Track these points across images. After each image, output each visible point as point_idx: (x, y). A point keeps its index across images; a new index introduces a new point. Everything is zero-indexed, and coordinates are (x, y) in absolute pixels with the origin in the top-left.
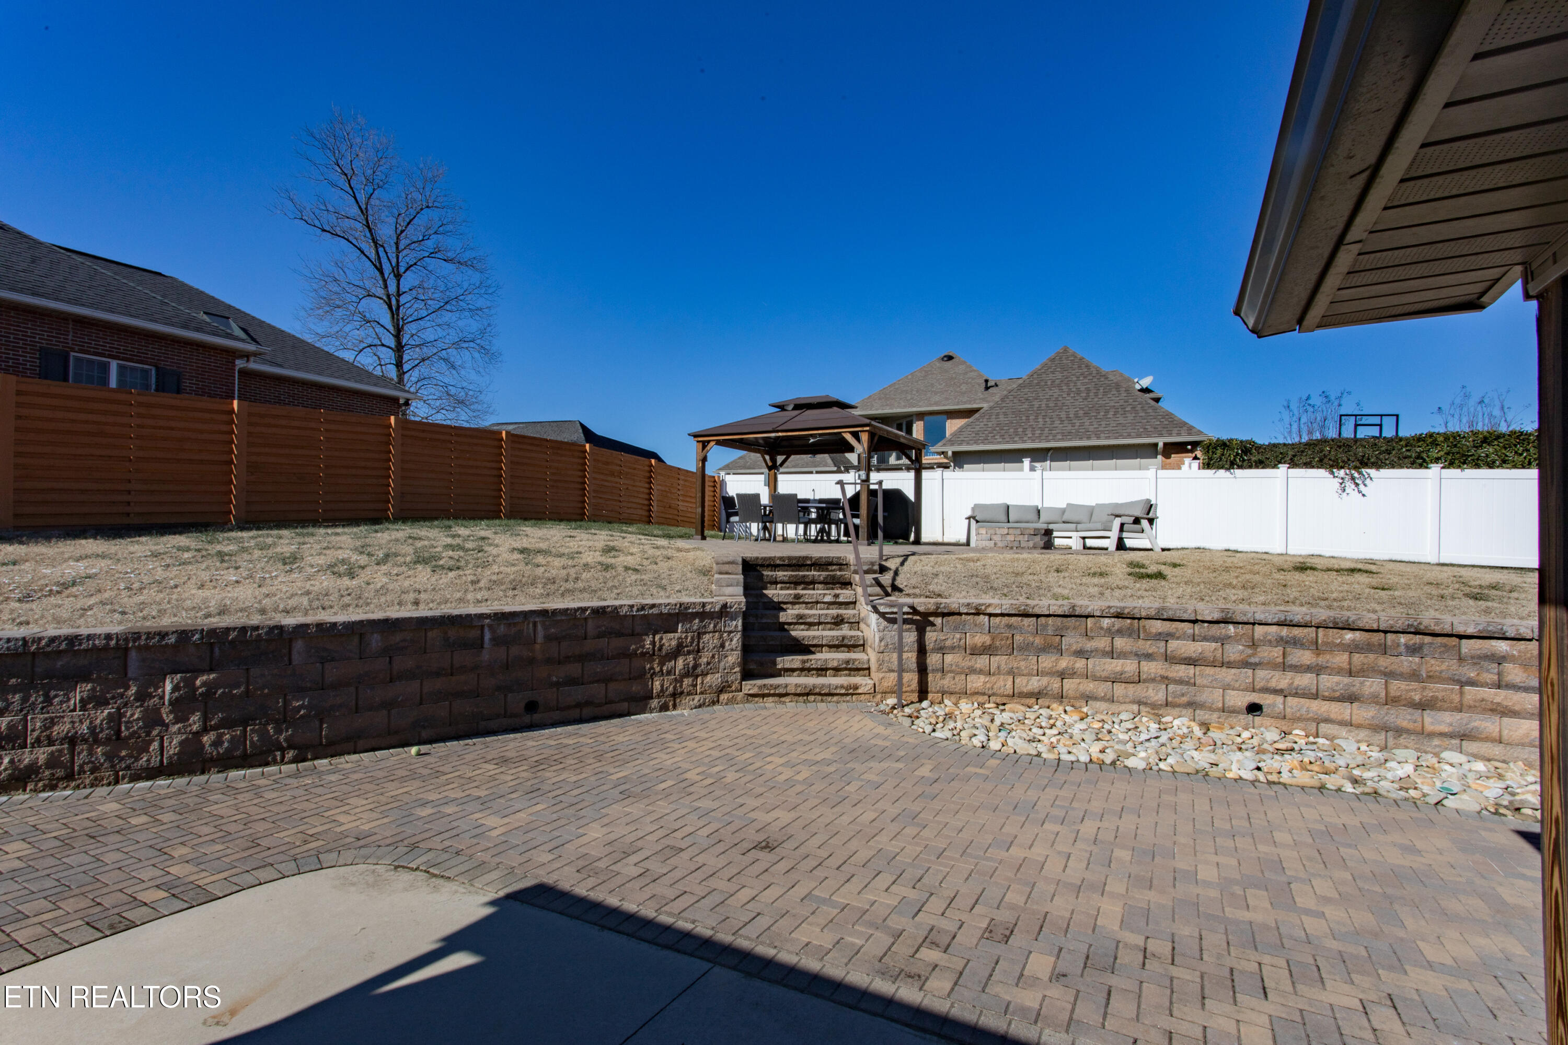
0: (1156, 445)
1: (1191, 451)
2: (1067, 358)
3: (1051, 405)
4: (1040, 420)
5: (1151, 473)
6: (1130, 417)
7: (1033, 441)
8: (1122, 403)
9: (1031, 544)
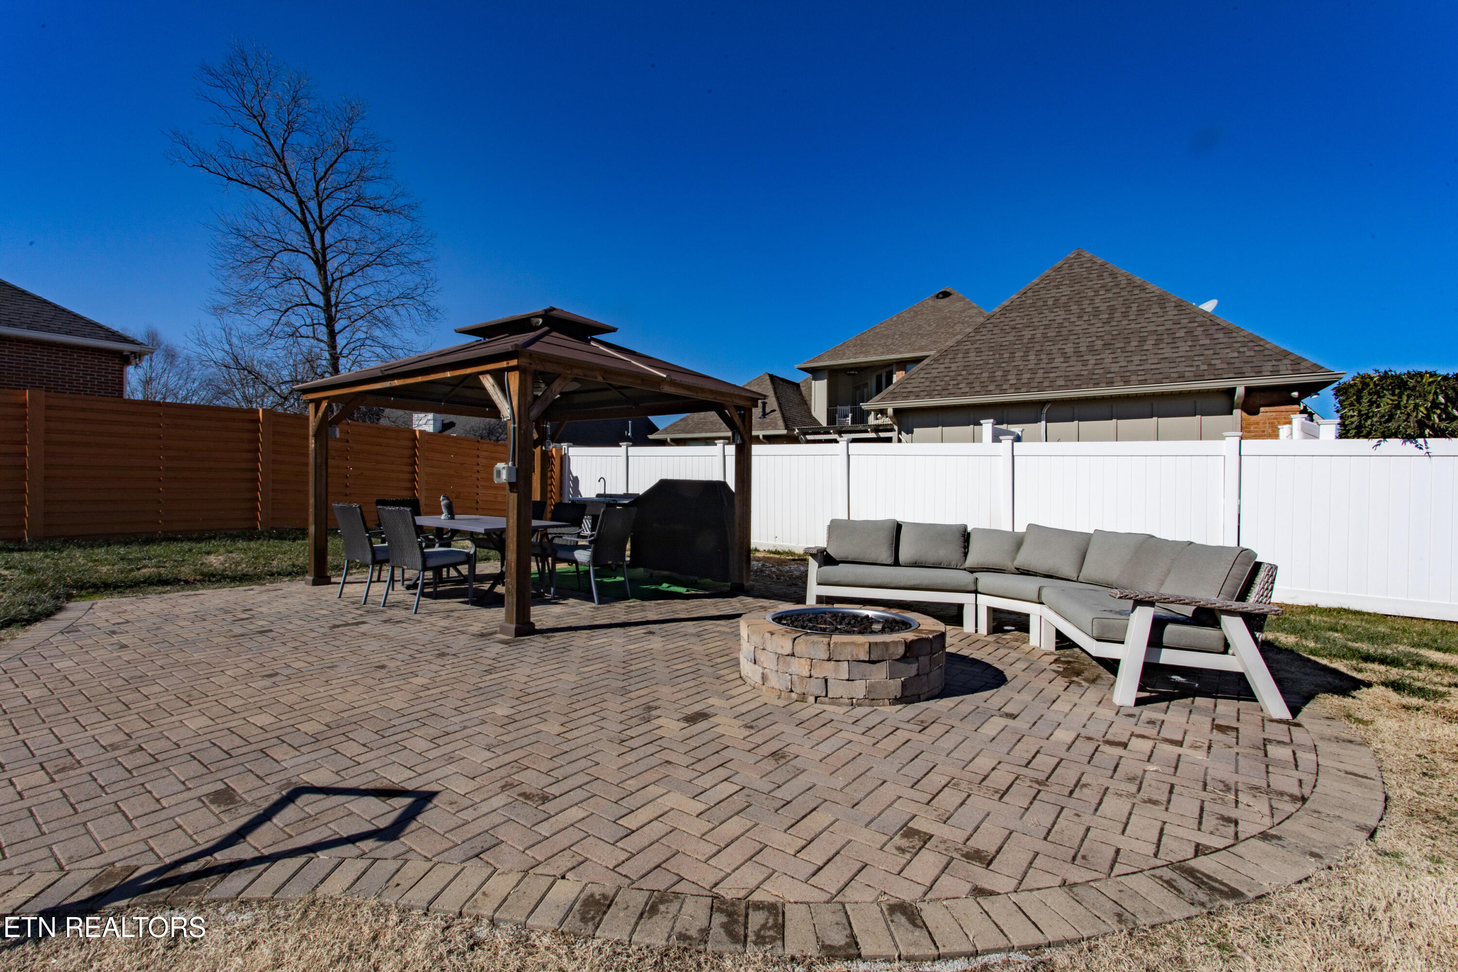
0: (1232, 391)
1: (1297, 401)
2: (1081, 266)
3: (1052, 334)
4: (1032, 357)
5: (1231, 443)
6: (1184, 347)
7: (1017, 390)
8: (1169, 325)
9: (859, 689)
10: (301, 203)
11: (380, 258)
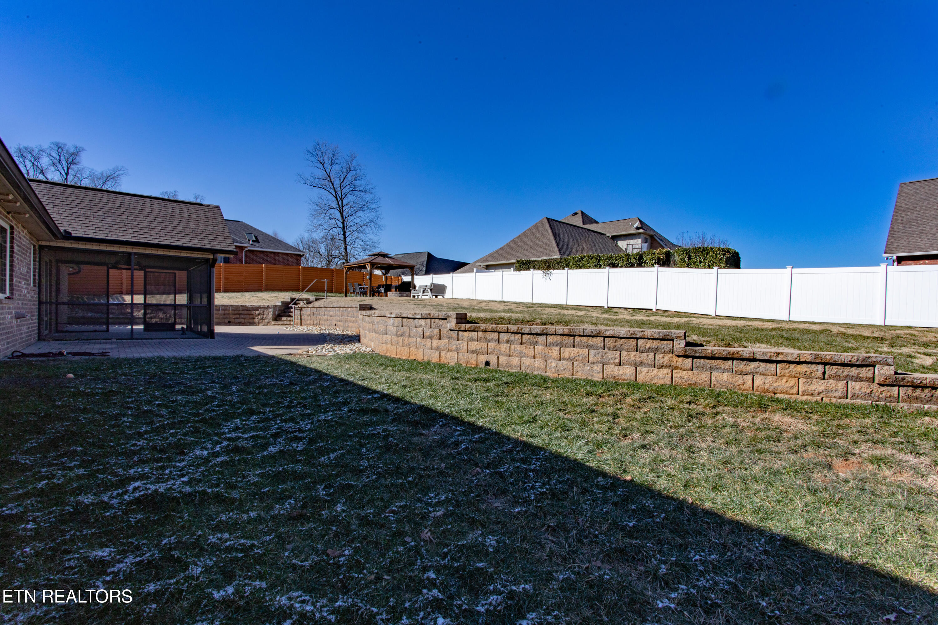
6: (543, 249)
8: (545, 242)
10: (336, 192)
11: (361, 208)
